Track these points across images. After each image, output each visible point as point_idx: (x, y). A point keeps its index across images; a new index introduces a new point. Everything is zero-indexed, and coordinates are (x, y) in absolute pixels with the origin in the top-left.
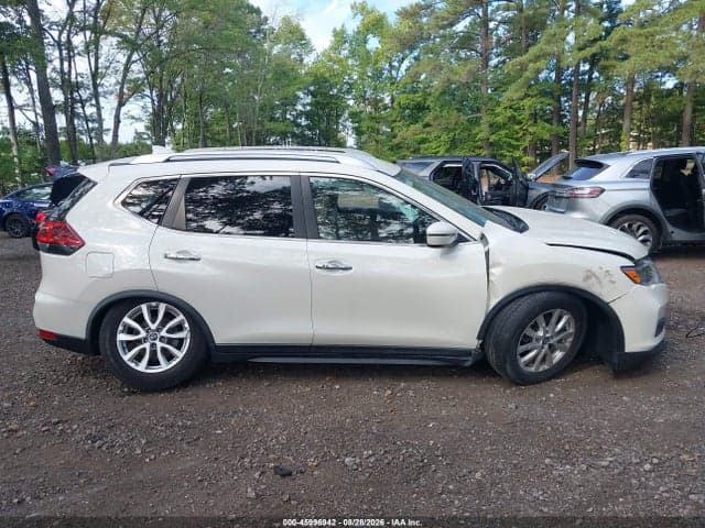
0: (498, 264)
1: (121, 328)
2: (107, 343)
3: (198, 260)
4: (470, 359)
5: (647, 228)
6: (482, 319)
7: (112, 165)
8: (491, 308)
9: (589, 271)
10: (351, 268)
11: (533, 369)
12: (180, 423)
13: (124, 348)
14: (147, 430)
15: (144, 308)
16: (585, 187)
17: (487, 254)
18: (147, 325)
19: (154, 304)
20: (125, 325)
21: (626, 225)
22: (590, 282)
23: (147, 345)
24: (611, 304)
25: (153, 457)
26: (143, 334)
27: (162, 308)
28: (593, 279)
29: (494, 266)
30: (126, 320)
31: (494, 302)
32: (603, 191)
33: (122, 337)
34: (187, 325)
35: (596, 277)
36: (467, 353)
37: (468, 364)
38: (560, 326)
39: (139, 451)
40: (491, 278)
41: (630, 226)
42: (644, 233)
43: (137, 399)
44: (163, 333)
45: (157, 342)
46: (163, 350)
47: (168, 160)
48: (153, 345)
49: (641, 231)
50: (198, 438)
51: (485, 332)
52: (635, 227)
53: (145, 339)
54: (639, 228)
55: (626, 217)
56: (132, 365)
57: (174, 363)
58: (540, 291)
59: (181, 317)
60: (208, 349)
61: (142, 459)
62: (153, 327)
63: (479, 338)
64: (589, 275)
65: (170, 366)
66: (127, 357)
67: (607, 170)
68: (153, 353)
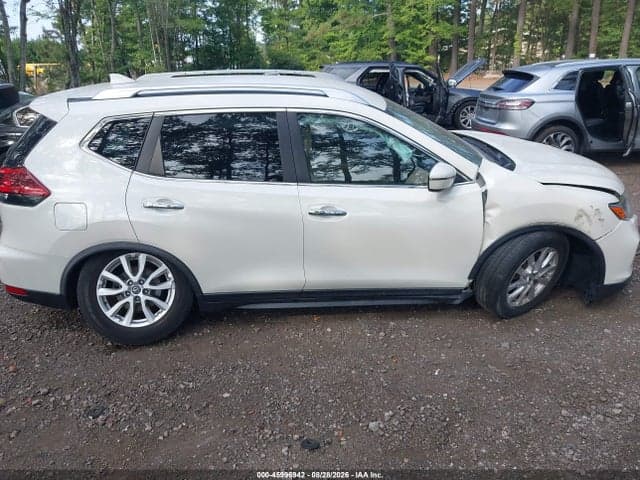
0: (494, 206)
1: (99, 282)
2: (87, 300)
3: (182, 208)
4: (459, 297)
5: (569, 139)
6: (476, 260)
7: (69, 100)
8: (484, 249)
9: (581, 210)
10: (344, 214)
11: (517, 303)
12: (182, 386)
13: (105, 303)
14: (149, 397)
15: (123, 259)
16: (514, 99)
17: (485, 194)
18: (128, 277)
19: (133, 255)
20: (104, 279)
21: (552, 136)
22: (581, 220)
23: (130, 299)
24: (597, 241)
25: (166, 434)
26: (125, 287)
27: (142, 259)
28: (584, 218)
29: (491, 207)
30: (105, 274)
31: (488, 243)
32: (533, 103)
33: (102, 292)
34: (170, 275)
35: (586, 215)
36: (457, 291)
37: (457, 302)
38: (545, 263)
39: (148, 428)
40: (487, 219)
41: (555, 136)
42: (567, 143)
43: (125, 355)
44: (147, 285)
45: (141, 295)
46: (148, 302)
47: (136, 96)
48: (136, 298)
49: (564, 142)
50: (207, 405)
51: (477, 272)
52: (559, 137)
53: (127, 294)
54: (563, 139)
55: (552, 128)
56: (116, 321)
57: (160, 316)
58: (532, 232)
59: (163, 268)
60: (195, 298)
61: (155, 438)
62: (135, 279)
63: (469, 278)
64: (581, 214)
65: (157, 319)
66: (110, 313)
67: (538, 82)
68: (137, 306)
